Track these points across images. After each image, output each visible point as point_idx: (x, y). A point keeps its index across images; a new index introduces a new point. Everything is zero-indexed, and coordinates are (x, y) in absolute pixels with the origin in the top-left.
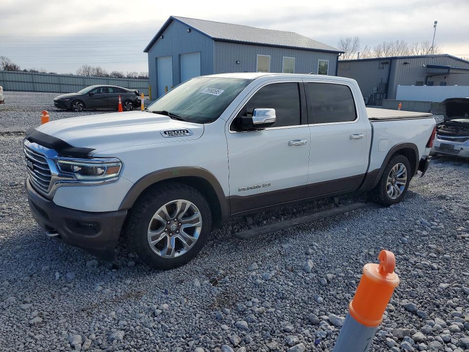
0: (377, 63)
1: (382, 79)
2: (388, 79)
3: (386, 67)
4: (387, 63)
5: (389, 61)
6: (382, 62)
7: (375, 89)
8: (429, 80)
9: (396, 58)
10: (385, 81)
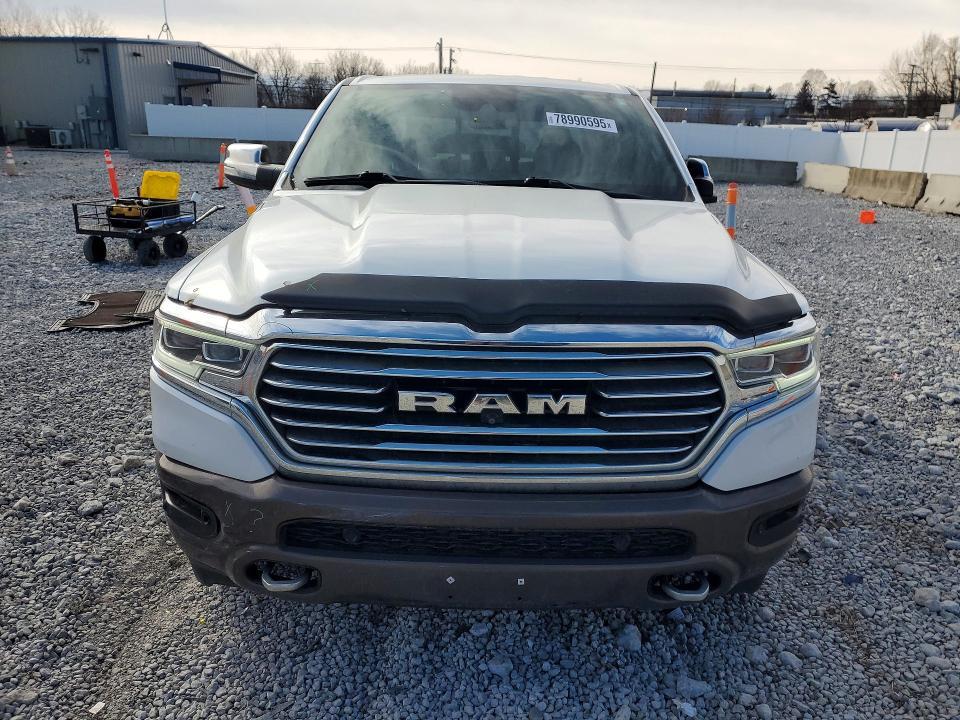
0: (71, 46)
1: (92, 87)
2: (109, 88)
3: (97, 60)
4: (96, 50)
5: (100, 47)
6: (79, 46)
7: (81, 109)
8: (185, 94)
9: (114, 41)
10: (101, 92)
